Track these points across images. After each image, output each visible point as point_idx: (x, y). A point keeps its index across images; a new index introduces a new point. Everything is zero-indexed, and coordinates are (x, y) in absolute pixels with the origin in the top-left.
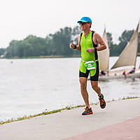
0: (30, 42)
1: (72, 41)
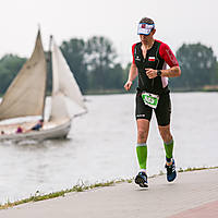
0: (8, 67)
1: (86, 65)
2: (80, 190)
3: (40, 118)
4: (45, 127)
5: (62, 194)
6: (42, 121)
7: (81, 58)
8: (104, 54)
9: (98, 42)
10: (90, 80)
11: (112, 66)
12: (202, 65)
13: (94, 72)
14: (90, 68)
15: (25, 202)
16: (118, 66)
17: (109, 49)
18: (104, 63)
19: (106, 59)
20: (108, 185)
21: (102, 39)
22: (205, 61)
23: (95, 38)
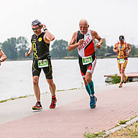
1: (17, 48)
5: (6, 101)
7: (15, 45)
8: (24, 44)
11: (27, 49)
12: (64, 48)
13: (20, 51)
17: (26, 42)
18: (24, 48)
21: (23, 38)
22: (65, 47)
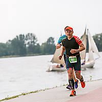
1: (26, 45)
2: (24, 95)
3: (84, 60)
4: (86, 64)
5: (18, 96)
6: (85, 61)
7: (24, 42)
8: (32, 40)
9: (30, 35)
10: (27, 50)
11: (36, 45)
13: (29, 47)
14: (27, 46)
15: (3, 100)
16: (38, 44)
17: (34, 38)
18: (33, 43)
19: (33, 42)
20: (35, 92)
21: (31, 34)
23: (29, 34)
